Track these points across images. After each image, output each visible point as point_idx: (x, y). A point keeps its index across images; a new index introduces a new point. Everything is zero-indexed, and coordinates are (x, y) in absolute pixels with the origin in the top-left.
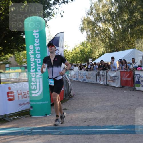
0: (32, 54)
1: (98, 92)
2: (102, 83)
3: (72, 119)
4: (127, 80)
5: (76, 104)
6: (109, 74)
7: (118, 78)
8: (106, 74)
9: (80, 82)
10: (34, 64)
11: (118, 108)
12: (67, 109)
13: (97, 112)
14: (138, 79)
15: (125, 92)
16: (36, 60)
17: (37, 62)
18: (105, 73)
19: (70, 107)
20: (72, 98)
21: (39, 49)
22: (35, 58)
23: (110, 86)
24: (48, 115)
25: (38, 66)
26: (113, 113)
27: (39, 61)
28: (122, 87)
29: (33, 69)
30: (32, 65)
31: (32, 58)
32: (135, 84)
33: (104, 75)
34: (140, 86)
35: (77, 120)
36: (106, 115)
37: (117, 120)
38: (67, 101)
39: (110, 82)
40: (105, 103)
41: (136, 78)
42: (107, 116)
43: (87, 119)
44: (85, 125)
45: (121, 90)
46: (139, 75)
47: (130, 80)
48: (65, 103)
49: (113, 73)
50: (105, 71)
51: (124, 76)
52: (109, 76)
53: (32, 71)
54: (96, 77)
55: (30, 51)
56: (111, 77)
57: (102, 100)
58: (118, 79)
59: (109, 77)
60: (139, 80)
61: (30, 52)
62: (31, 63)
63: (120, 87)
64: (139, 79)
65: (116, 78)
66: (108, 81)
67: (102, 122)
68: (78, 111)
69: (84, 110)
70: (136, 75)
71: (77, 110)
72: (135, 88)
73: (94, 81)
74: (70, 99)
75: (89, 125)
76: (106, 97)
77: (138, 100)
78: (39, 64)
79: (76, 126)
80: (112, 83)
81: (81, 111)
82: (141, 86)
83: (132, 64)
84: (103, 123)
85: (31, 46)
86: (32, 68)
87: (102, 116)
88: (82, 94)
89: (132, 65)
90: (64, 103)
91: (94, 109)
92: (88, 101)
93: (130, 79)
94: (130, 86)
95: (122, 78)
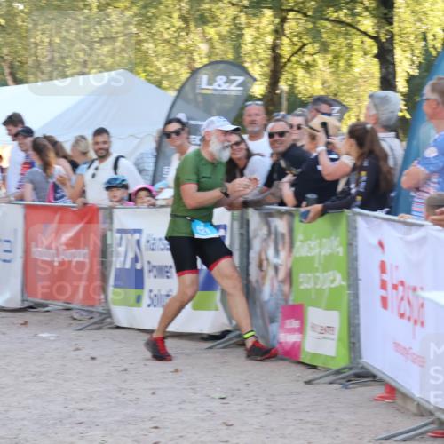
7: (7, 246)
14: (131, 255)
32: (111, 289)
34: (139, 299)
41: (122, 249)
45: (25, 323)
46: (139, 231)
47: (81, 265)
58: (7, 256)
60: (138, 266)
64: (136, 259)
70: (121, 231)
72: (109, 314)
77: (120, 391)
82: (146, 300)
83: (96, 164)
89: (92, 171)
93: (80, 255)
95: (34, 250)
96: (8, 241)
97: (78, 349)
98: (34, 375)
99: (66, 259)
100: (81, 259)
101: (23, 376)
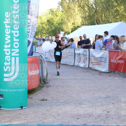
0: (8, 24)
1: (80, 78)
2: (82, 65)
3: (58, 115)
4: (118, 63)
5: (57, 94)
6: (92, 54)
7: (105, 59)
8: (88, 54)
9: (51, 62)
10: (9, 37)
11: (115, 101)
12: (46, 100)
13: (88, 105)
15: (116, 78)
16: (12, 32)
17: (14, 35)
18: (88, 52)
19: (49, 97)
20: (48, 84)
21: (18, 18)
22: (12, 29)
23: (93, 70)
24: (23, 108)
25: (15, 40)
26: (112, 108)
27: (16, 34)
28: (111, 72)
29: (8, 44)
30: (6, 39)
31: (7, 29)
33: (86, 55)
35: (66, 117)
36: (103, 111)
37: (121, 119)
38: (42, 88)
39: (93, 65)
40: (95, 93)
42: (106, 112)
43: (80, 115)
44: (80, 124)
47: (122, 64)
48: (41, 91)
49: (98, 54)
50: (88, 49)
51: (114, 57)
52: (93, 56)
53: (6, 46)
54: (73, 57)
55: (6, 19)
56: (95, 58)
57: (89, 89)
58: (105, 61)
59: (92, 58)
61: (6, 21)
62: (6, 35)
63: (107, 71)
65: (103, 60)
66: (91, 63)
67: (101, 120)
68: (62, 103)
69: (70, 102)
71: (60, 101)
73: (70, 63)
74: (45, 85)
75: (85, 124)
76: (93, 85)
78: (16, 38)
79: (68, 124)
80: (97, 66)
81: (66, 103)
84: (104, 122)
85: (7, 13)
86: (6, 42)
87: (99, 111)
88: (59, 79)
89: (122, 45)
90: (39, 92)
91: (84, 101)
92: (72, 90)
94: (122, 71)
95: (111, 60)
96: (105, 58)
97: (124, 82)
98: (118, 87)
99: (119, 62)
100: (122, 62)
101: (116, 87)
